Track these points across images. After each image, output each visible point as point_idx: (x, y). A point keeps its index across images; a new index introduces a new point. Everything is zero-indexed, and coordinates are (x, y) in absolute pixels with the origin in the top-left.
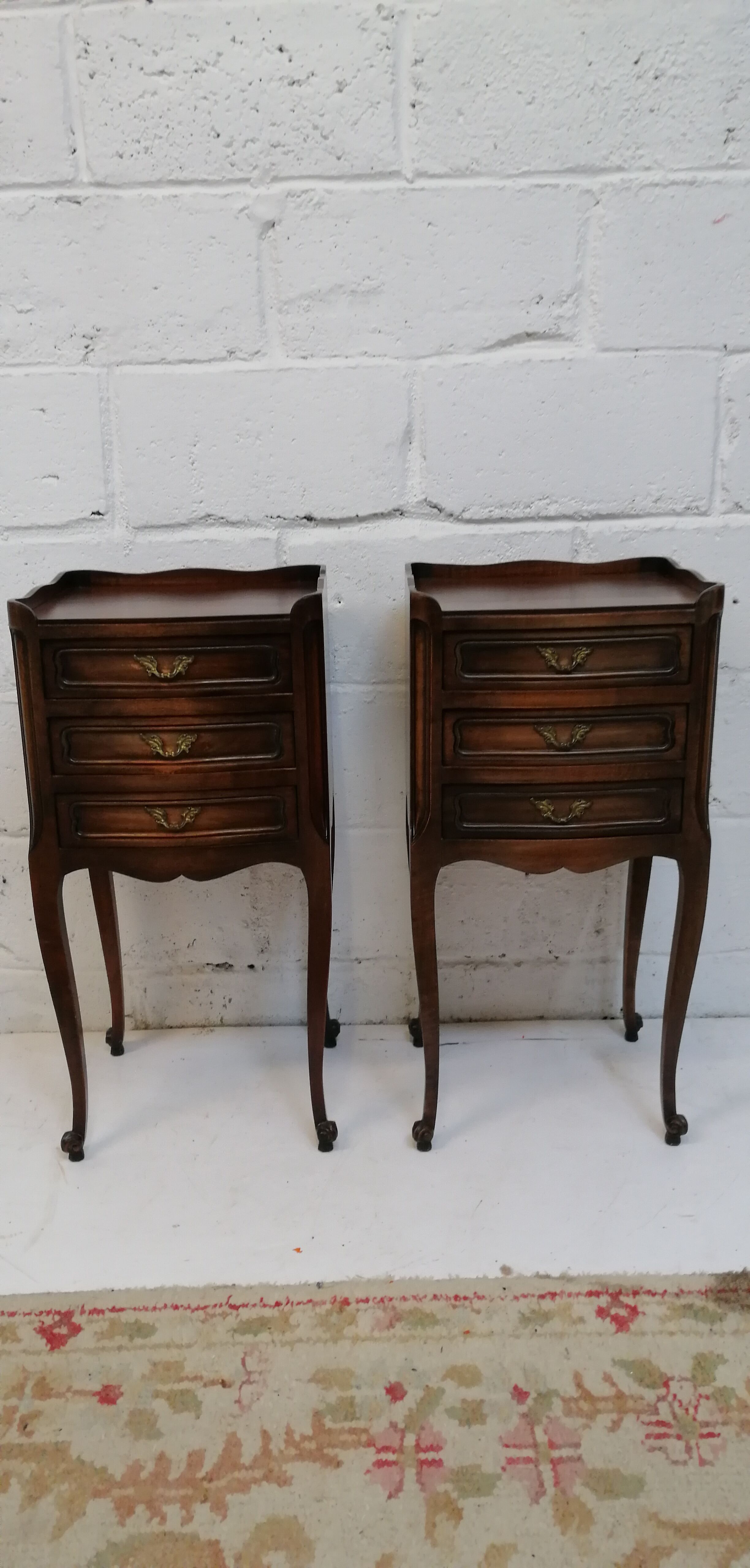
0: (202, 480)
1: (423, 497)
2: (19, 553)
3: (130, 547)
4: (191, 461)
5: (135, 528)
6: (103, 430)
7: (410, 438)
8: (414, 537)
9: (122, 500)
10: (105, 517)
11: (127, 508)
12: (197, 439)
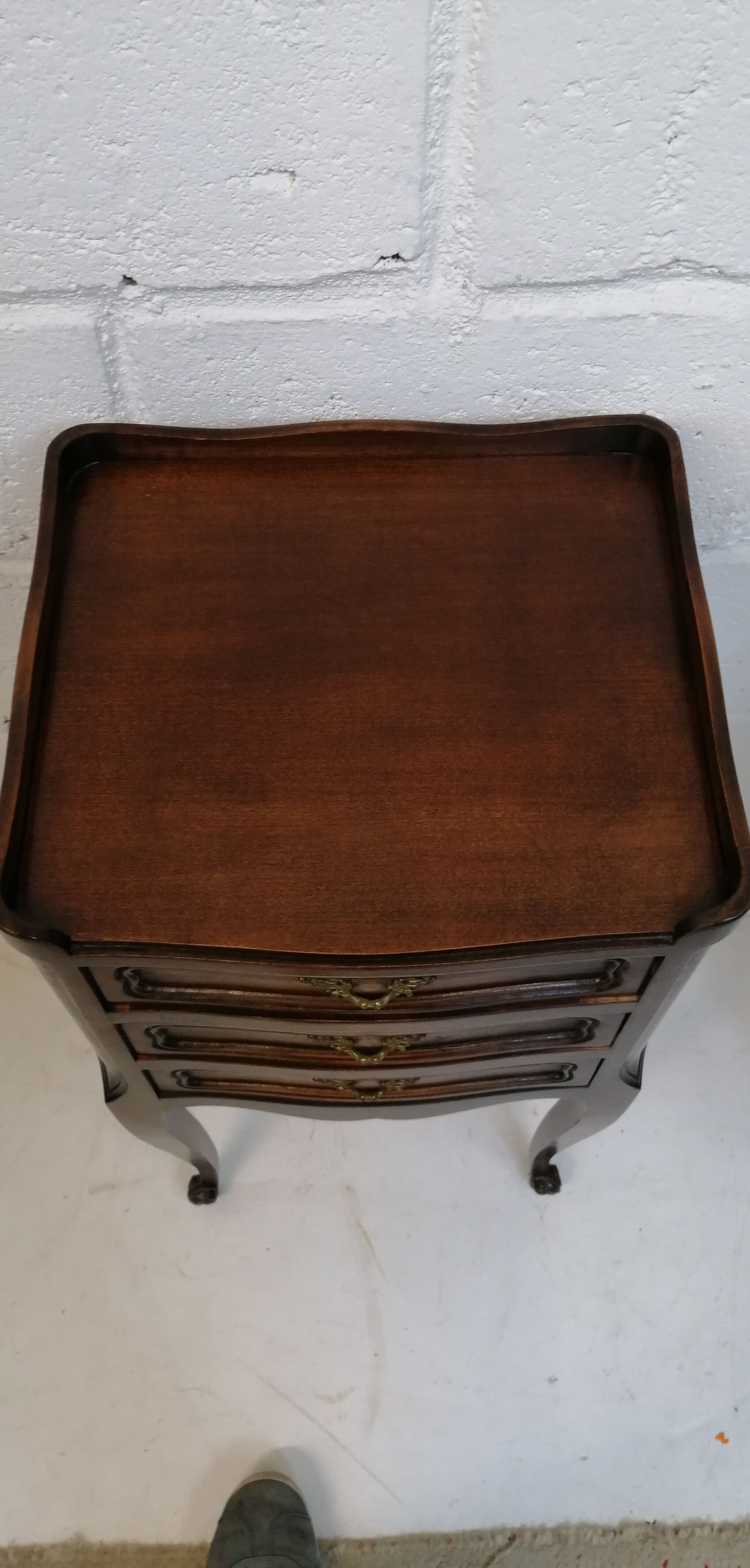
0: (688, 181)
2: (193, 340)
3: (467, 330)
4: (669, 133)
5: (483, 288)
6: (433, 48)
9: (461, 225)
10: (411, 265)
11: (469, 244)
12: (703, 75)
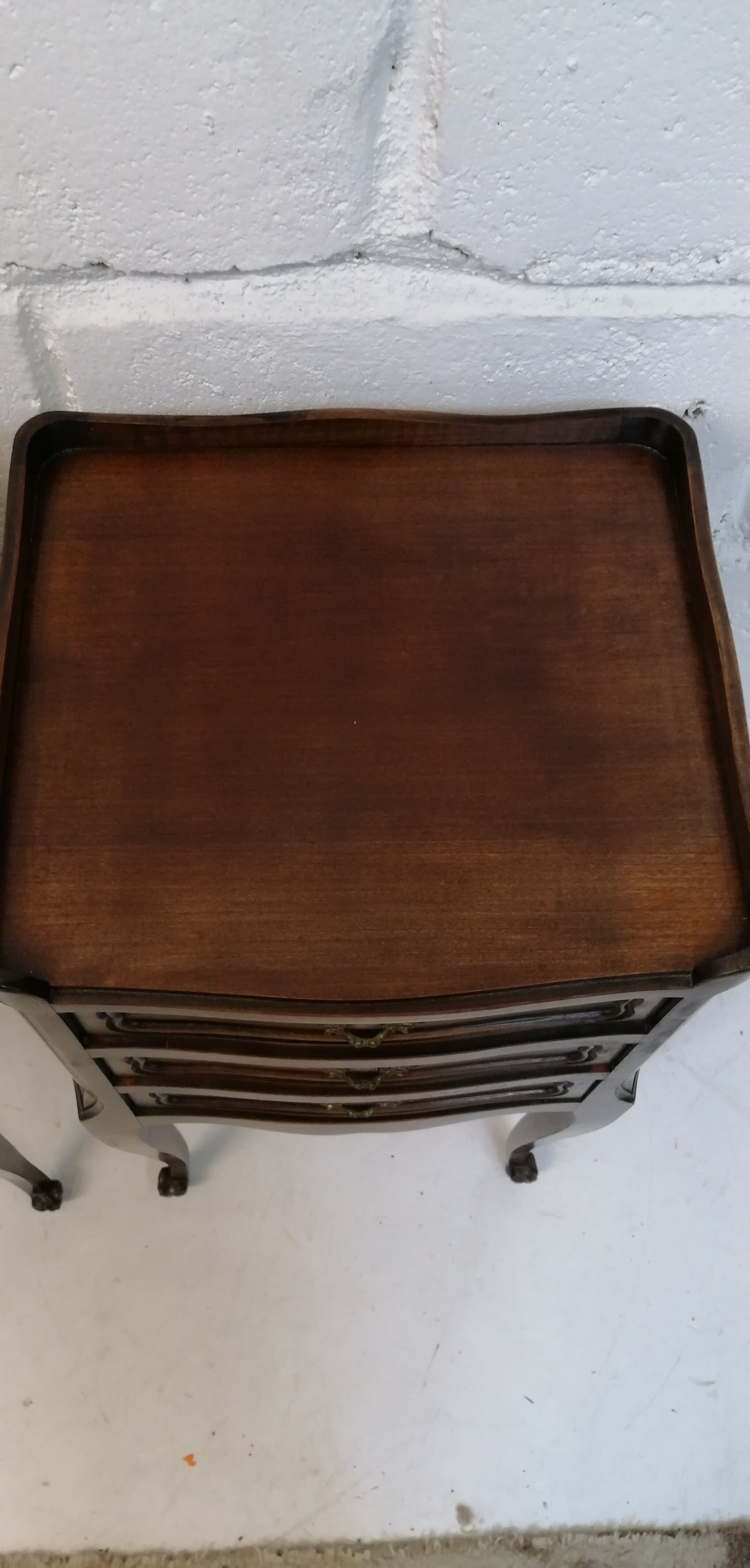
1: (423, 228)
7: (395, 58)
8: (392, 319)
